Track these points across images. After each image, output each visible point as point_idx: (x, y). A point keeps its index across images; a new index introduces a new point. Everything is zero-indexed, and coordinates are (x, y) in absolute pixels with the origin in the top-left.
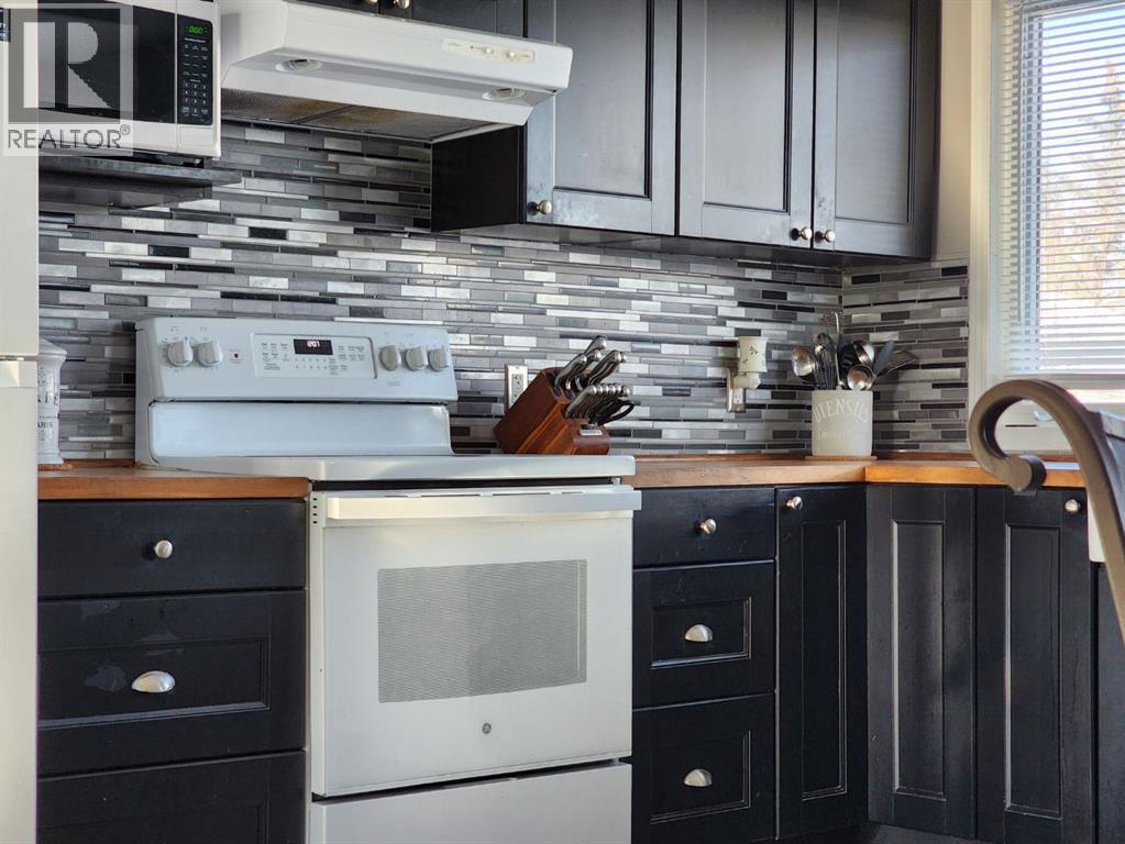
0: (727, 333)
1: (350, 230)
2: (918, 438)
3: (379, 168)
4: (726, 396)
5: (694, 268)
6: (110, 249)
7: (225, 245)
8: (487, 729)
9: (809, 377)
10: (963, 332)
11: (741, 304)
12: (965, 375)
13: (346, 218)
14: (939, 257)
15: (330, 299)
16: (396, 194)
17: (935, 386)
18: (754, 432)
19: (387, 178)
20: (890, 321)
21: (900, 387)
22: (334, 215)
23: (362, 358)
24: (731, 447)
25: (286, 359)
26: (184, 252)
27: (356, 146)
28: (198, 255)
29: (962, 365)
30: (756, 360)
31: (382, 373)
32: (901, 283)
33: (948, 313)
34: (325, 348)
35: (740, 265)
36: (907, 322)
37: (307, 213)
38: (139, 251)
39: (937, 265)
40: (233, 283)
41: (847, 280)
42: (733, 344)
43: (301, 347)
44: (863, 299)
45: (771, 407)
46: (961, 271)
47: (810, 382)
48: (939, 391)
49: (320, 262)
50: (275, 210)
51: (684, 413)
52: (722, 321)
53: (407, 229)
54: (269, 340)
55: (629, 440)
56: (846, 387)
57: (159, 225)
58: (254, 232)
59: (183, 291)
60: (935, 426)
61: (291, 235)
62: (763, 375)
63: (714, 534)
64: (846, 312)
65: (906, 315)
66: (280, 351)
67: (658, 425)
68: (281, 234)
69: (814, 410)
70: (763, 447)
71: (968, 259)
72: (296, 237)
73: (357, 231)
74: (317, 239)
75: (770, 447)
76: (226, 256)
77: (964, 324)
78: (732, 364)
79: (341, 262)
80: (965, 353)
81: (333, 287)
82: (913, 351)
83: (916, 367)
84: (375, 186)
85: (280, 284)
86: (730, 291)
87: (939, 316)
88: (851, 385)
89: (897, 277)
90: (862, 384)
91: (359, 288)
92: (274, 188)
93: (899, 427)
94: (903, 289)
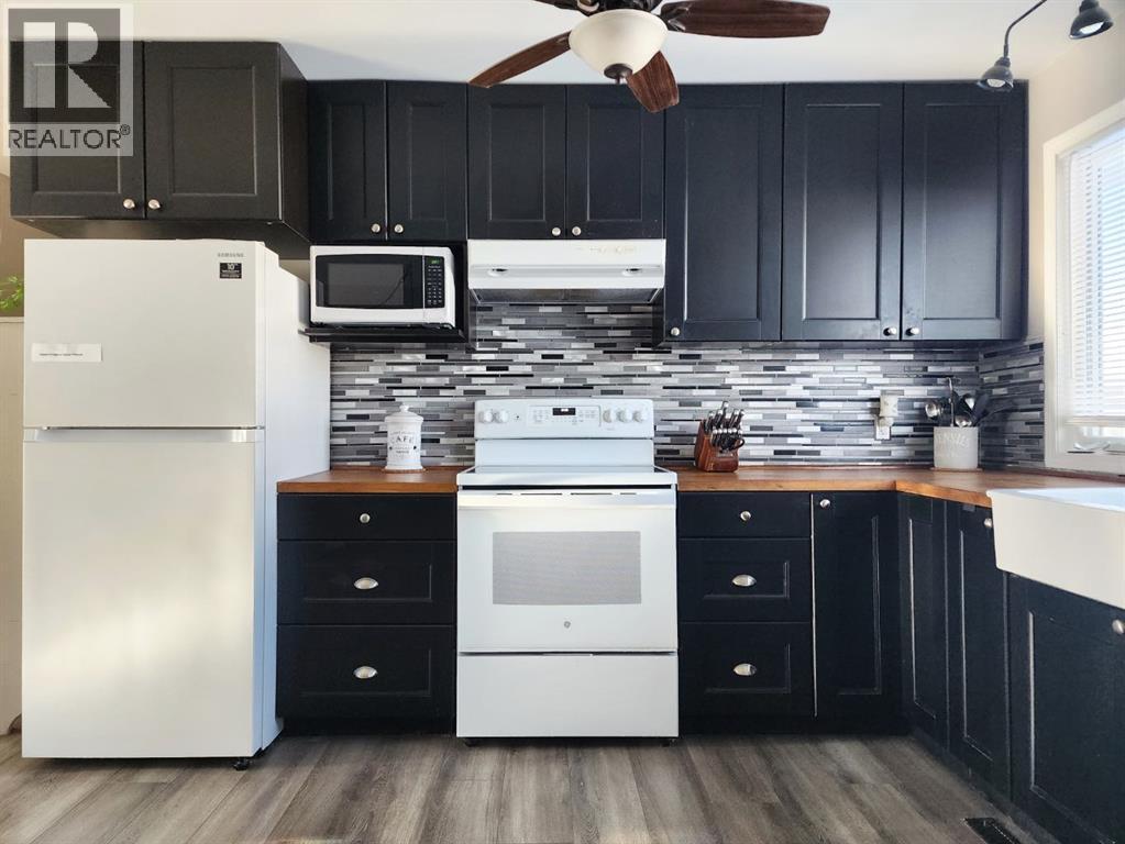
0: (875, 393)
1: (601, 352)
2: (1019, 457)
3: (618, 319)
4: (875, 431)
5: (846, 357)
6: (466, 369)
7: (528, 364)
8: (567, 624)
9: (935, 418)
10: (1041, 386)
11: (885, 376)
12: (1042, 416)
13: (598, 346)
14: (1028, 337)
15: (590, 387)
16: (629, 331)
17: (1027, 423)
18: (897, 452)
19: (624, 324)
20: (1004, 381)
21: (1009, 424)
22: (592, 345)
23: (593, 416)
24: (878, 460)
25: (547, 418)
26: (507, 369)
27: (605, 309)
28: (513, 369)
29: (1041, 409)
30: (891, 409)
31: (603, 423)
32: (1008, 356)
33: (1033, 375)
34: (572, 412)
35: (885, 352)
36: (1012, 381)
37: (574, 345)
38: (482, 369)
39: (1027, 343)
40: (532, 382)
41: (981, 356)
42: (878, 400)
43: (557, 412)
44: (990, 368)
45: (912, 436)
46: (1040, 346)
47: (937, 421)
48: (1028, 426)
49: (581, 369)
50: (556, 345)
51: (838, 441)
52: (871, 387)
53: (636, 349)
54: (538, 409)
55: (793, 457)
56: (956, 425)
57: (492, 357)
58: (544, 357)
59: (505, 387)
60: (1027, 450)
61: (565, 357)
62: (895, 418)
63: (749, 520)
64: (981, 376)
65: (1011, 377)
66: (544, 415)
67: (816, 448)
68: (561, 357)
69: (935, 437)
70: (907, 461)
71: (1044, 338)
72: (569, 357)
73: (605, 352)
74: (583, 357)
75: (912, 461)
76: (528, 369)
77: (1041, 382)
78: (876, 411)
79: (597, 368)
80: (1042, 402)
81: (590, 381)
82: (1016, 401)
83: (1016, 410)
84: (615, 328)
85: (559, 381)
86: (878, 368)
87: (1027, 376)
88: (957, 423)
89: (1005, 353)
90: (964, 423)
91: (607, 381)
92: (557, 334)
93: (1008, 450)
94: (1009, 360)
